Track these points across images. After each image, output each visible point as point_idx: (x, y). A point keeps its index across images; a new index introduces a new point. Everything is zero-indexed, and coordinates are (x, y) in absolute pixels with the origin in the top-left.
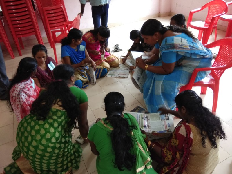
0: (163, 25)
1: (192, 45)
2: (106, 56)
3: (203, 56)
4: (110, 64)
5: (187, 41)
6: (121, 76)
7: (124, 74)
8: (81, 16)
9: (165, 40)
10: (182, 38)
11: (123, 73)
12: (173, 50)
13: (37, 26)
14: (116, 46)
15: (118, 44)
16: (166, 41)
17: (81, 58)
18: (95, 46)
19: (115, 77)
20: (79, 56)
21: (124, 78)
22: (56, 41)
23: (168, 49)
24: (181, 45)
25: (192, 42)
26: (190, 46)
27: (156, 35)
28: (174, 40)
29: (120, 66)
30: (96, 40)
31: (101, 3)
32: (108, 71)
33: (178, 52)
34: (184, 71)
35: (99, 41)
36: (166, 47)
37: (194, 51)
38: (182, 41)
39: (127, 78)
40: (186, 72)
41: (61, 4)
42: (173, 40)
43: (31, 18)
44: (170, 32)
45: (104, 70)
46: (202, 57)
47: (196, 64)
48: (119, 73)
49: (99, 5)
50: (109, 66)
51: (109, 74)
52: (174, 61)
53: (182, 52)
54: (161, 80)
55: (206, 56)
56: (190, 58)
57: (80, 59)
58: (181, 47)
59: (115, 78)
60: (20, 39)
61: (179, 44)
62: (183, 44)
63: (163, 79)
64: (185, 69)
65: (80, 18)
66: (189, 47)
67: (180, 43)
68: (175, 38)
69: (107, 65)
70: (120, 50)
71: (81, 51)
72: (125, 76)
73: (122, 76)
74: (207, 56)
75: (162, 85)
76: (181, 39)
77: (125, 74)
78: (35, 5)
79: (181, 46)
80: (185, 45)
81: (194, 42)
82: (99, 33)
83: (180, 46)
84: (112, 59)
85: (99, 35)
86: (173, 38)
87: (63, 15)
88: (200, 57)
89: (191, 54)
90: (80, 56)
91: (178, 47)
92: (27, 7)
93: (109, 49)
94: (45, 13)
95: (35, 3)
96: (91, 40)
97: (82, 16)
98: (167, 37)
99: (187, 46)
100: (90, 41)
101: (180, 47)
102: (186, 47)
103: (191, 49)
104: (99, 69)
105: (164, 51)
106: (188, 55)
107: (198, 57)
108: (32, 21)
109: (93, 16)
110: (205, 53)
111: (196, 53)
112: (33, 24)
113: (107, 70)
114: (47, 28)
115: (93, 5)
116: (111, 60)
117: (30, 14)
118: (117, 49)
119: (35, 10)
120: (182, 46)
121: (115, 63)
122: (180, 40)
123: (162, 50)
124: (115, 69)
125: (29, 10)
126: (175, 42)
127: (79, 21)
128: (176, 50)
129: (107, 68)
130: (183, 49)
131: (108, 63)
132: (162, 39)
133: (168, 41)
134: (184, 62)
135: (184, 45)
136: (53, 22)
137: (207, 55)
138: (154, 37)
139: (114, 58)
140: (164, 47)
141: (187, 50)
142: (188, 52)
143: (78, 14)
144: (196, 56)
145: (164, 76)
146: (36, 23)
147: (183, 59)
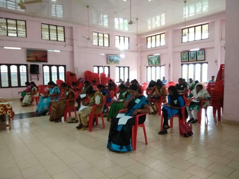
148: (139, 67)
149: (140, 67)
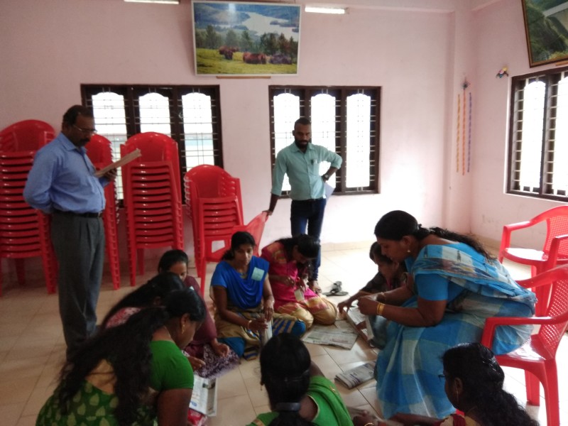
0: (421, 225)
1: (483, 269)
2: (307, 297)
3: (508, 295)
4: (314, 316)
5: (471, 260)
6: (335, 343)
7: (343, 342)
8: (267, 215)
9: (423, 250)
10: (461, 253)
11: (341, 339)
12: (438, 271)
13: (180, 231)
14: (335, 284)
15: (340, 283)
16: (426, 253)
17: (250, 294)
18: (285, 271)
19: (321, 345)
20: (248, 291)
21: (343, 348)
22: (210, 258)
23: (429, 268)
24: (458, 265)
25: (484, 264)
26: (477, 270)
27: (406, 241)
28: (443, 253)
29: (337, 323)
30: (290, 258)
31: (310, 194)
32: (309, 330)
33: (450, 277)
34: (465, 322)
35: (294, 262)
36: (425, 263)
37: (487, 282)
38: (459, 257)
39: (349, 349)
40: (470, 325)
41: (236, 195)
42: (440, 251)
43: (173, 214)
44: (433, 237)
45: (298, 324)
46: (506, 297)
47: (494, 309)
48: (331, 338)
49: (307, 198)
50: (312, 319)
51: (309, 337)
52: (442, 296)
53: (459, 279)
54: (414, 338)
55: (513, 296)
56: (477, 296)
57: (249, 296)
58: (457, 269)
59: (321, 348)
60: (141, 252)
61: (454, 263)
62: (462, 262)
63: (419, 337)
64: (468, 320)
65: (266, 219)
66: (474, 272)
67: (455, 260)
68: (445, 248)
69: (308, 316)
70: (343, 293)
71: (254, 281)
72: (344, 345)
73: (339, 344)
74: (518, 298)
75: (416, 349)
76: (459, 254)
77: (346, 342)
78: (187, 192)
79: (457, 267)
80: (466, 266)
81: (489, 264)
82: (296, 246)
83: (454, 266)
84: (321, 305)
85: (295, 250)
86: (441, 249)
87: (236, 215)
88: (501, 297)
89: (480, 286)
90: (250, 289)
91: (449, 268)
92: (171, 194)
93: (319, 290)
94: (202, 208)
95: (187, 189)
96: (279, 257)
97: (269, 217)
98: (429, 246)
99: (471, 269)
100: (277, 258)
101: (454, 268)
102: (466, 269)
103: (478, 275)
104: (286, 322)
105: (420, 271)
106: (475, 289)
107: (496, 296)
108: (173, 220)
109: (292, 219)
110: (513, 290)
111: (491, 285)
112: (173, 227)
113: (304, 326)
114: (199, 237)
115: (295, 199)
116: (318, 306)
117: (172, 207)
118: (336, 291)
119: (184, 203)
120: (459, 267)
121: (327, 314)
122: (457, 255)
123: (417, 268)
124: (325, 328)
125: (172, 200)
126: (444, 257)
127: (263, 225)
128: (446, 273)
129: (306, 321)
130: (460, 273)
131: (311, 313)
132: (420, 248)
133: (429, 253)
134: (466, 303)
135: (463, 264)
136: (214, 226)
137: (517, 295)
138: (402, 244)
139: (324, 303)
140: (420, 264)
141: (470, 277)
142: (474, 280)
143: (263, 212)
144: (492, 294)
145: (422, 330)
146: (180, 224)
147: (464, 297)
148: (457, 89)
149: (465, 86)
